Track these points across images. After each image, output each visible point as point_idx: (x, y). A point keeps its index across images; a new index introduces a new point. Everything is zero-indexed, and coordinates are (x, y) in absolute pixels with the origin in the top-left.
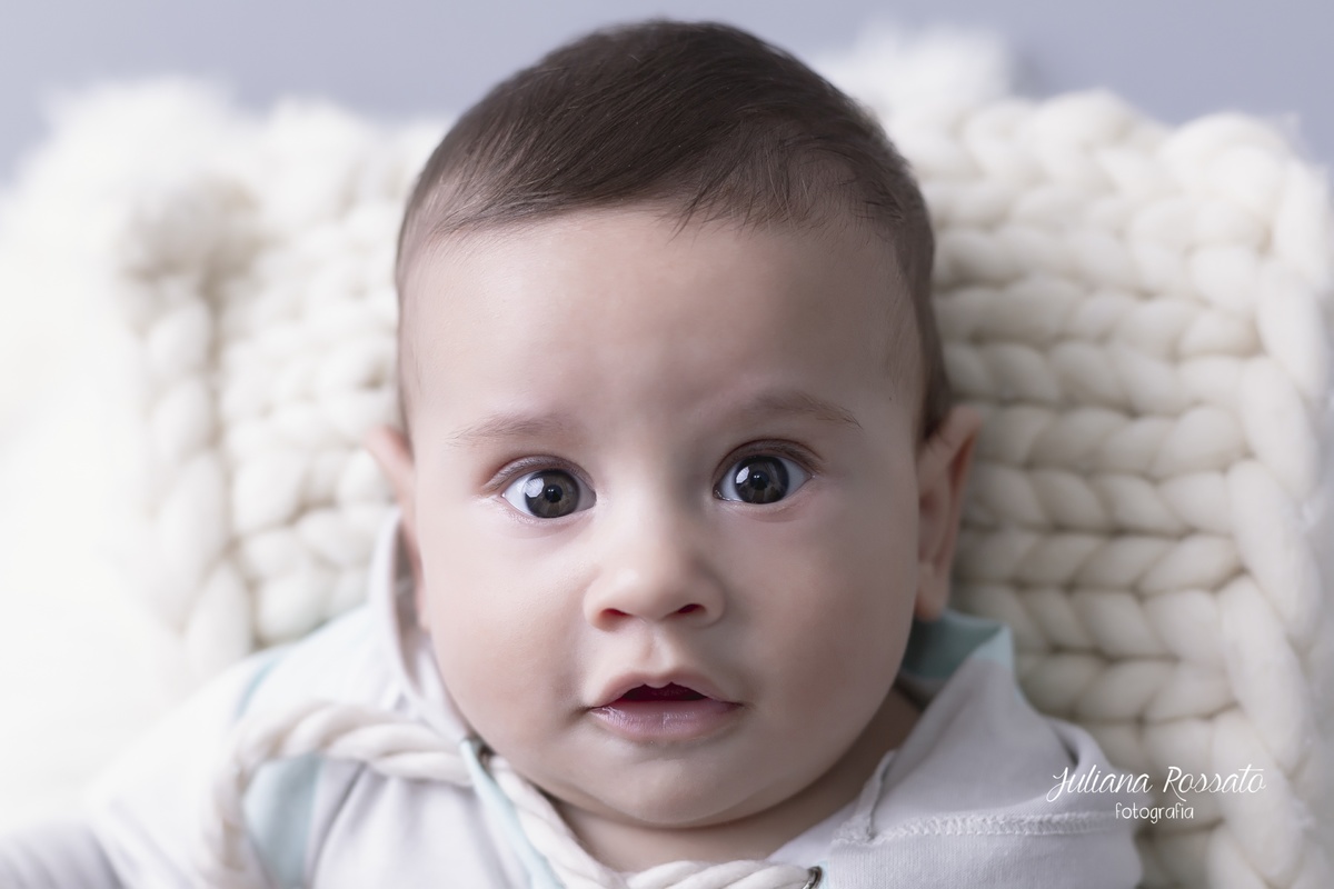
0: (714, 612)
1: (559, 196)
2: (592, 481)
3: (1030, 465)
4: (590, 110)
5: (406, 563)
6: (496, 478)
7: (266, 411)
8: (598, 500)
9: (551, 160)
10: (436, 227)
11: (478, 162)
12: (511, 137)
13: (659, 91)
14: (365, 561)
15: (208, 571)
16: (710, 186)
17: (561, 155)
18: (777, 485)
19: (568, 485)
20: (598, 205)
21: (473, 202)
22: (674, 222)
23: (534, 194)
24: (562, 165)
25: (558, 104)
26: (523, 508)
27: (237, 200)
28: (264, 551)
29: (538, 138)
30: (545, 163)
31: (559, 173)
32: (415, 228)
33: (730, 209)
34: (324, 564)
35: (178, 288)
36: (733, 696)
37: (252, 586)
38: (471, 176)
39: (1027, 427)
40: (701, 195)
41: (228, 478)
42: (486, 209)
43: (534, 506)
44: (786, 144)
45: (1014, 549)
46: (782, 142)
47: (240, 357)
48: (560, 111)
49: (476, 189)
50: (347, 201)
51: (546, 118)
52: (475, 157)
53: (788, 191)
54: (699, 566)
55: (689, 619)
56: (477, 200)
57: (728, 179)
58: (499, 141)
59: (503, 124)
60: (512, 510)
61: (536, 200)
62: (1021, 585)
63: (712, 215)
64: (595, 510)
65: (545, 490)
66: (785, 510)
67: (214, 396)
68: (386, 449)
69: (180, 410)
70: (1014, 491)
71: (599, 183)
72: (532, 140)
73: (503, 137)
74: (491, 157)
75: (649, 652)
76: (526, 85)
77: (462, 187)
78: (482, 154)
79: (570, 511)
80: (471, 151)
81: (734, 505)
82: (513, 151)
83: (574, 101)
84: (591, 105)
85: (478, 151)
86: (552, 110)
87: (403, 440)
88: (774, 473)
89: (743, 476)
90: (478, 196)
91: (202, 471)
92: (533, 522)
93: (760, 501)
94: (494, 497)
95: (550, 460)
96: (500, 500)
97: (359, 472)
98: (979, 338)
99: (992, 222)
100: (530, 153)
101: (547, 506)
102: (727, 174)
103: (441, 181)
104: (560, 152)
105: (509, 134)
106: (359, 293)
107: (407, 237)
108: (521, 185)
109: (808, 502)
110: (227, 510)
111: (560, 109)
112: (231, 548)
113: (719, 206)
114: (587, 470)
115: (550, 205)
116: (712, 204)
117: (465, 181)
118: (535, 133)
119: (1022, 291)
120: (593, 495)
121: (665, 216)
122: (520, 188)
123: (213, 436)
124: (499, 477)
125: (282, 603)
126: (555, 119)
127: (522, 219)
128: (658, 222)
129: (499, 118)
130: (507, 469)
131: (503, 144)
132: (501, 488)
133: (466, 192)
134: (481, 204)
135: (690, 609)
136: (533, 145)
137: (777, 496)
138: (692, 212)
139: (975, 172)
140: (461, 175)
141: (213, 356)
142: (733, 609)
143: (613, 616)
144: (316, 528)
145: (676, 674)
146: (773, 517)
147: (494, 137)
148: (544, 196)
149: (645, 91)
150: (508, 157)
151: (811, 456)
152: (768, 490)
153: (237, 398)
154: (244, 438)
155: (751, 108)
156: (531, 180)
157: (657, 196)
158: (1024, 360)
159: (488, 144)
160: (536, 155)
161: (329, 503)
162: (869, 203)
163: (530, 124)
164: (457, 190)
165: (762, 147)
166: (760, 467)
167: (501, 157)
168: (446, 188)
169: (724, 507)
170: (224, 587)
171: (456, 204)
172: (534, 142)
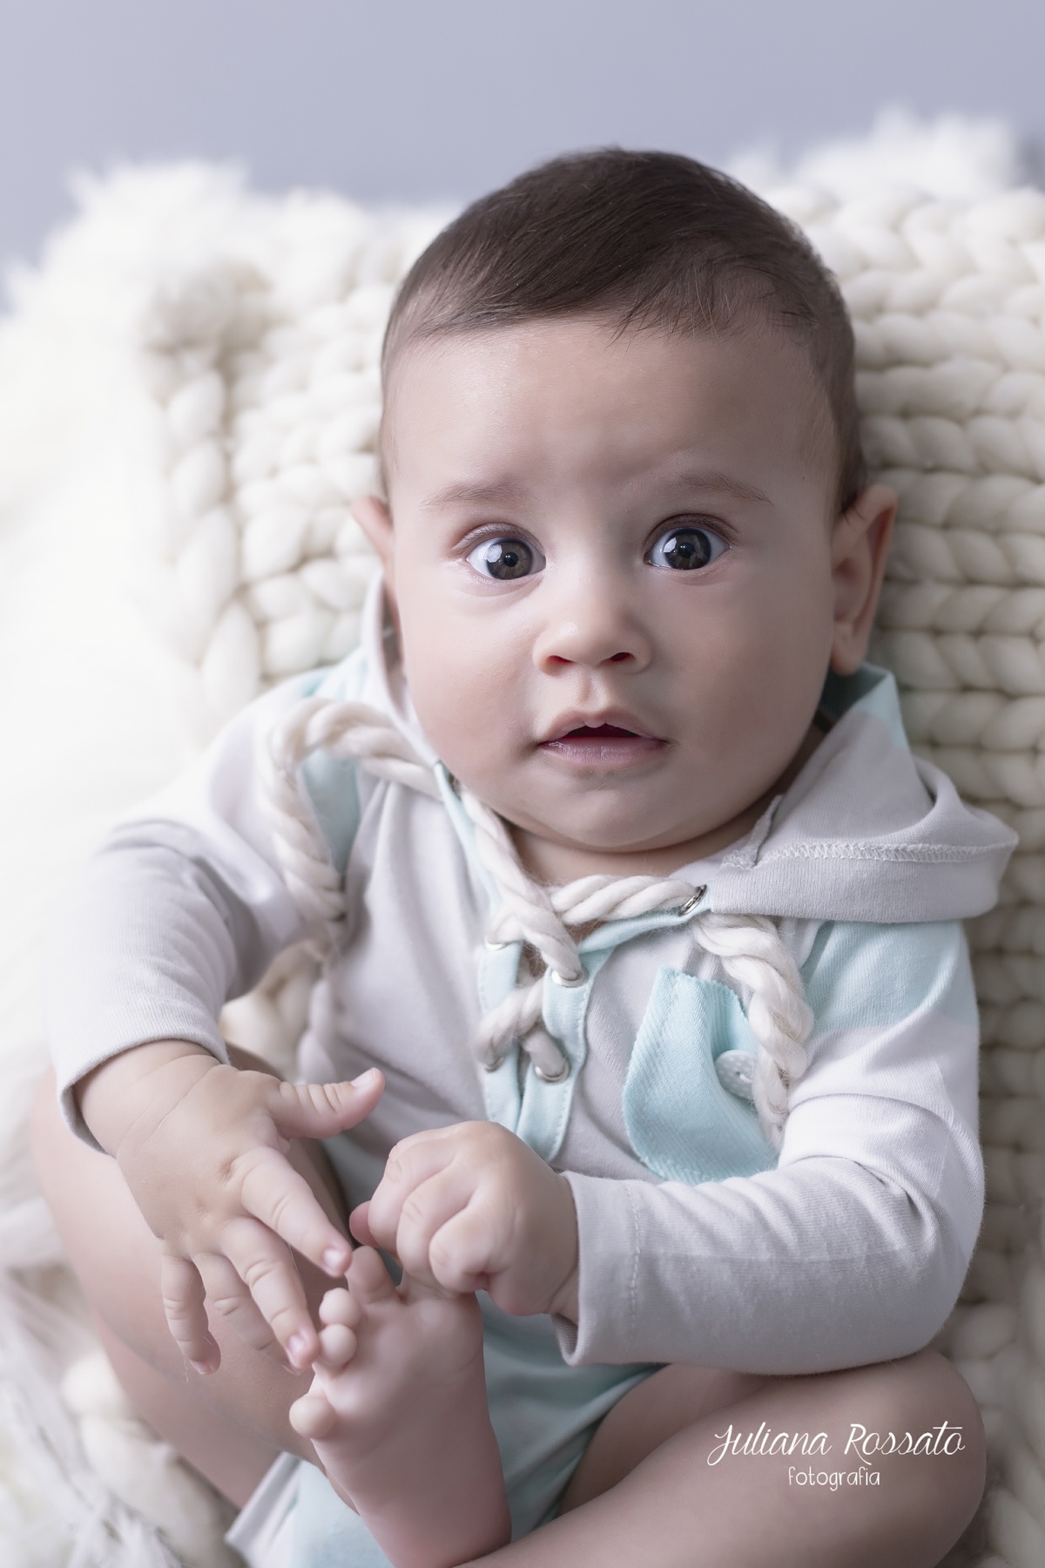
0: (642, 660)
1: (517, 307)
2: (542, 547)
3: (947, 526)
4: (547, 233)
5: (388, 616)
6: (462, 543)
7: (274, 472)
8: (548, 564)
9: (512, 276)
10: (415, 332)
11: (451, 276)
12: (480, 254)
13: (605, 217)
14: (358, 607)
15: (222, 610)
16: (644, 300)
17: (521, 272)
18: (700, 555)
19: (523, 552)
20: (548, 316)
21: (446, 311)
22: (612, 331)
23: (496, 305)
24: (521, 281)
25: (520, 227)
26: (485, 572)
27: (250, 281)
28: (270, 595)
29: (502, 256)
30: (507, 279)
31: (518, 287)
32: (397, 332)
33: (660, 319)
34: (323, 606)
35: (194, 361)
36: (659, 732)
37: (261, 625)
38: (446, 288)
39: (946, 492)
40: (637, 308)
41: (239, 532)
42: (456, 317)
43: (495, 570)
44: (714, 262)
45: (930, 600)
46: (710, 261)
47: (248, 422)
48: (521, 234)
49: (448, 300)
50: (349, 285)
51: (509, 239)
52: (448, 272)
53: (712, 303)
54: (629, 620)
55: (621, 666)
56: (449, 309)
57: (660, 294)
58: (469, 260)
59: (473, 243)
60: (474, 573)
61: (498, 310)
62: (936, 632)
63: (645, 325)
64: (544, 573)
65: (503, 556)
66: (706, 575)
67: (228, 458)
68: (371, 518)
69: (197, 469)
70: (933, 548)
71: (551, 297)
72: (497, 259)
73: (472, 256)
74: (462, 273)
75: (587, 693)
76: (494, 208)
77: (437, 298)
78: (454, 270)
79: (525, 573)
80: (445, 267)
81: (662, 571)
82: (481, 268)
83: (534, 225)
84: (547, 229)
85: (452, 266)
86: (514, 233)
87: (384, 510)
88: (698, 544)
89: (671, 545)
90: (450, 306)
91: (216, 523)
92: (491, 583)
93: (687, 568)
94: (460, 560)
95: (507, 528)
96: (464, 563)
97: (350, 532)
98: (906, 414)
99: (923, 308)
100: (494, 271)
101: (505, 569)
102: (660, 289)
103: (419, 292)
104: (520, 269)
105: (478, 253)
106: (358, 367)
107: (390, 337)
108: (486, 298)
109: (728, 568)
110: (238, 558)
111: (521, 233)
112: (241, 591)
113: (652, 317)
114: (536, 536)
115: (510, 315)
116: (646, 315)
117: (440, 293)
118: (500, 253)
119: (946, 370)
120: (544, 559)
121: (605, 326)
122: (485, 300)
123: (226, 493)
124: (464, 542)
125: (288, 640)
126: (517, 240)
127: (487, 326)
128: (599, 331)
129: (470, 238)
130: (471, 535)
131: (472, 261)
132: (466, 552)
133: (441, 302)
134: (452, 313)
135: (621, 657)
136: (497, 264)
137: (700, 564)
138: (628, 322)
139: (912, 262)
140: (436, 287)
141: (226, 421)
142: (658, 658)
143: (557, 663)
144: (317, 575)
145: (608, 714)
146: (696, 582)
147: (465, 254)
148: (505, 307)
149: (593, 217)
150: (476, 273)
151: (726, 528)
152: (693, 558)
153: (245, 461)
154: (252, 495)
155: (684, 231)
156: (495, 293)
157: (599, 308)
158: (944, 431)
159: (460, 261)
160: (500, 271)
161: (328, 553)
162: (785, 313)
163: (495, 245)
164: (434, 300)
165: (692, 265)
166: (686, 539)
167: (471, 273)
168: (423, 299)
169: (653, 571)
170: (236, 624)
171: (432, 313)
172: (499, 261)
